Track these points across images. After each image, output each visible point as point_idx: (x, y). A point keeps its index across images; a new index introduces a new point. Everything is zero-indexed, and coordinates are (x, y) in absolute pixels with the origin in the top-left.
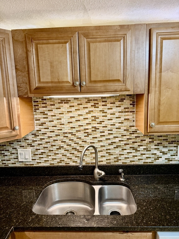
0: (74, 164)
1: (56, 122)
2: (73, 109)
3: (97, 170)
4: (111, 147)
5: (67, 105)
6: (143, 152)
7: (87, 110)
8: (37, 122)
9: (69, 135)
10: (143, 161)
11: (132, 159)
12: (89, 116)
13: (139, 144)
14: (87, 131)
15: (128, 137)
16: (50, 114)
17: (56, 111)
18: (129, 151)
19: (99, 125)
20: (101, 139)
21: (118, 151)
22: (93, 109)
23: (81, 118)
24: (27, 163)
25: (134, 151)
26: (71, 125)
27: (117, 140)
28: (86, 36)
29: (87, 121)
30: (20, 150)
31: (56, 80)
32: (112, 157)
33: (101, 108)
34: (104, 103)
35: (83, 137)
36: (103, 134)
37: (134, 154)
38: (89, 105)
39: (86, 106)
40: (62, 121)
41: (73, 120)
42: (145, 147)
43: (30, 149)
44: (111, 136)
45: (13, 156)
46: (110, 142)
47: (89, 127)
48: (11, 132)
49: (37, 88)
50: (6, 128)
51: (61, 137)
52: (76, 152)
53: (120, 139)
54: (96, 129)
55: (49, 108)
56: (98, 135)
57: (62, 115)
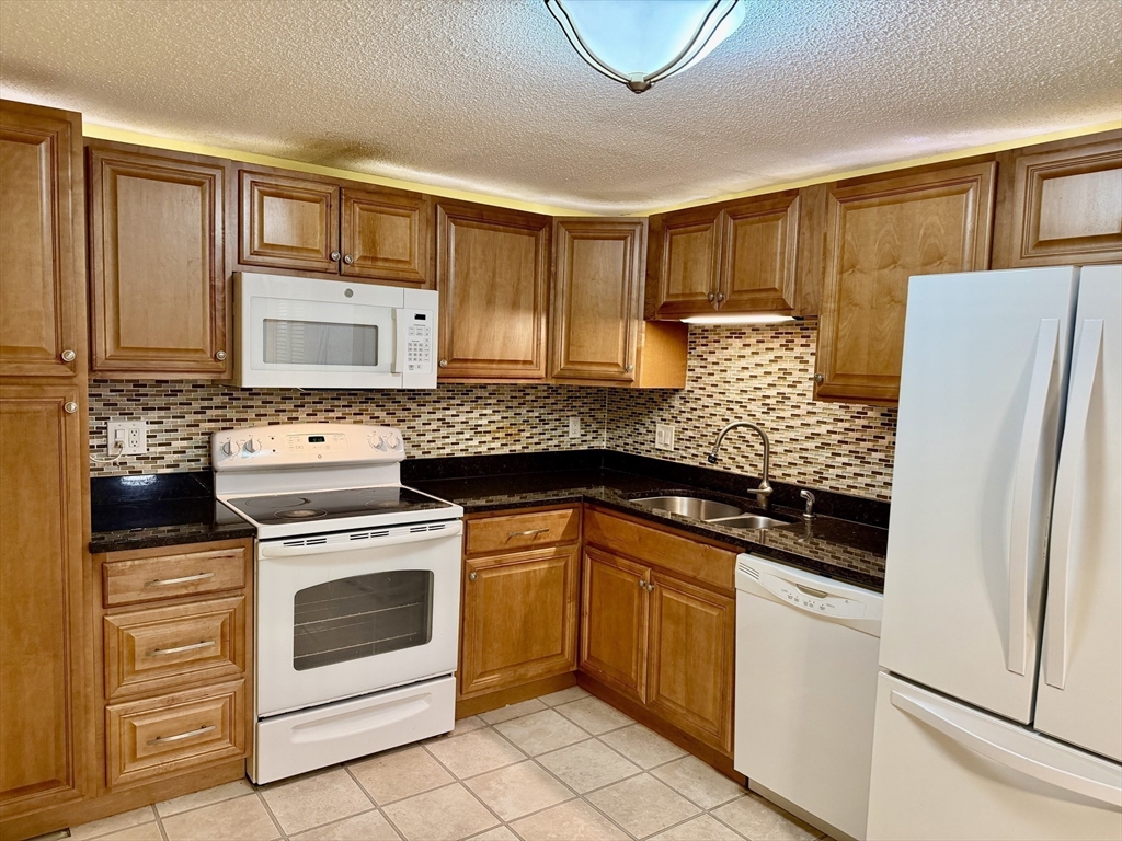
0: (738, 472)
1: (717, 377)
2: (747, 351)
3: (765, 484)
4: (811, 445)
5: (737, 343)
6: (876, 468)
7: (771, 355)
8: (691, 374)
9: (736, 408)
10: (877, 490)
11: (850, 482)
12: (774, 368)
13: (870, 445)
14: (768, 401)
15: (847, 425)
16: (711, 359)
17: (721, 355)
18: (846, 460)
19: (790, 390)
20: (792, 423)
21: (822, 457)
22: (782, 352)
23: (760, 371)
24: (667, 455)
25: (858, 462)
26: (742, 386)
27: (823, 429)
28: (734, 216)
29: (770, 380)
30: (660, 427)
31: (688, 292)
32: (810, 469)
33: (798, 351)
34: (804, 341)
35: (759, 415)
36: (796, 411)
37: (857, 470)
38: (776, 344)
39: (770, 346)
40: (729, 375)
41: (746, 374)
42: (882, 456)
43: (673, 427)
44: (812, 420)
45: (649, 437)
46: (808, 431)
47: (772, 392)
48: (623, 373)
49: (666, 305)
50: (617, 365)
51: (722, 410)
52: (743, 447)
53: (830, 428)
54: (784, 397)
55: (712, 346)
56: (787, 414)
57: (728, 363)
